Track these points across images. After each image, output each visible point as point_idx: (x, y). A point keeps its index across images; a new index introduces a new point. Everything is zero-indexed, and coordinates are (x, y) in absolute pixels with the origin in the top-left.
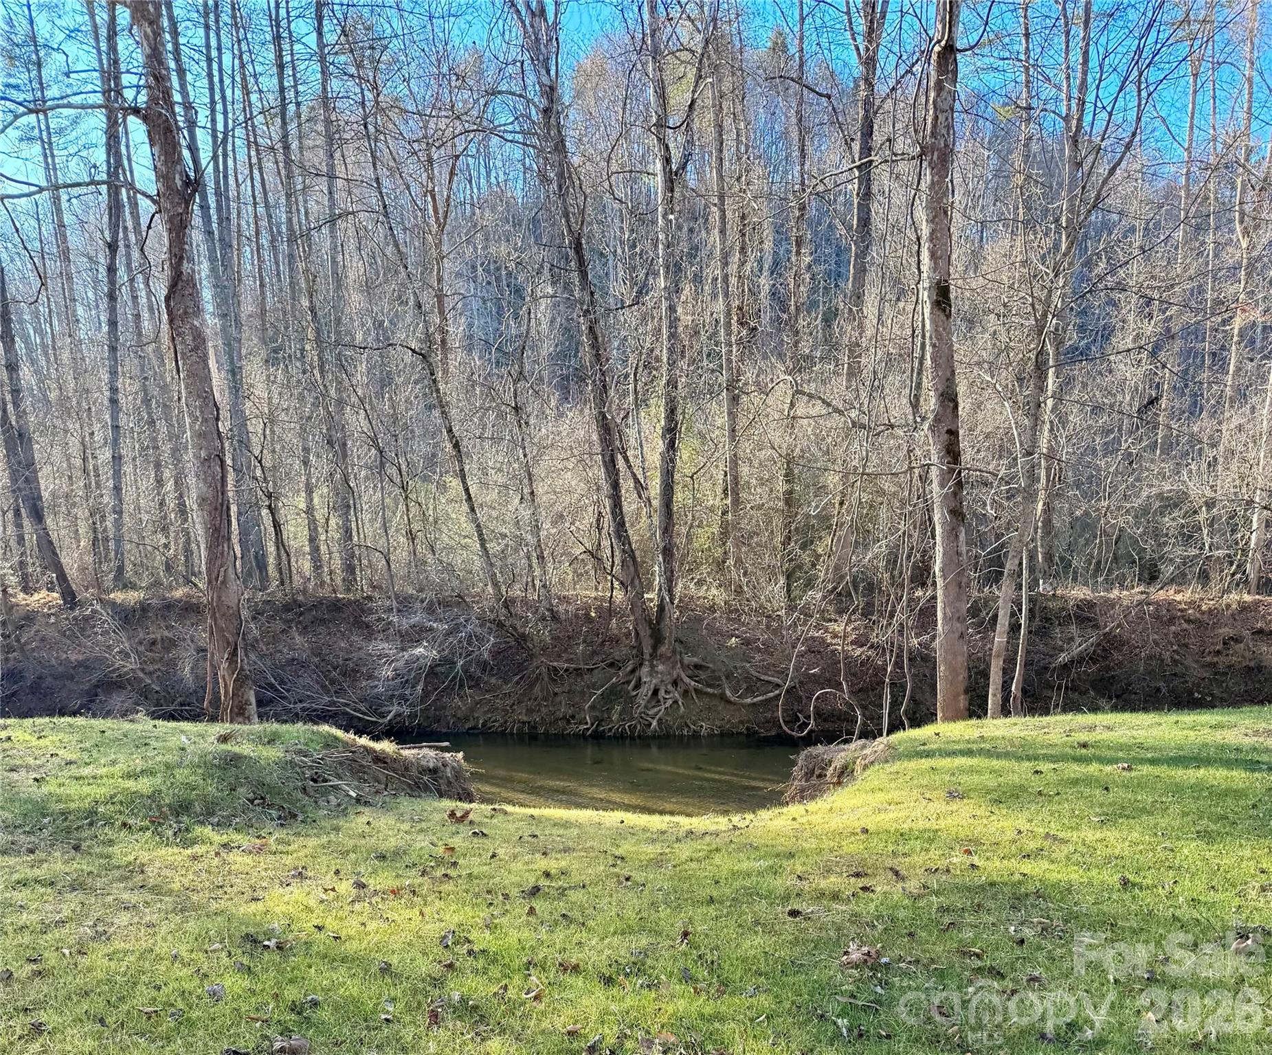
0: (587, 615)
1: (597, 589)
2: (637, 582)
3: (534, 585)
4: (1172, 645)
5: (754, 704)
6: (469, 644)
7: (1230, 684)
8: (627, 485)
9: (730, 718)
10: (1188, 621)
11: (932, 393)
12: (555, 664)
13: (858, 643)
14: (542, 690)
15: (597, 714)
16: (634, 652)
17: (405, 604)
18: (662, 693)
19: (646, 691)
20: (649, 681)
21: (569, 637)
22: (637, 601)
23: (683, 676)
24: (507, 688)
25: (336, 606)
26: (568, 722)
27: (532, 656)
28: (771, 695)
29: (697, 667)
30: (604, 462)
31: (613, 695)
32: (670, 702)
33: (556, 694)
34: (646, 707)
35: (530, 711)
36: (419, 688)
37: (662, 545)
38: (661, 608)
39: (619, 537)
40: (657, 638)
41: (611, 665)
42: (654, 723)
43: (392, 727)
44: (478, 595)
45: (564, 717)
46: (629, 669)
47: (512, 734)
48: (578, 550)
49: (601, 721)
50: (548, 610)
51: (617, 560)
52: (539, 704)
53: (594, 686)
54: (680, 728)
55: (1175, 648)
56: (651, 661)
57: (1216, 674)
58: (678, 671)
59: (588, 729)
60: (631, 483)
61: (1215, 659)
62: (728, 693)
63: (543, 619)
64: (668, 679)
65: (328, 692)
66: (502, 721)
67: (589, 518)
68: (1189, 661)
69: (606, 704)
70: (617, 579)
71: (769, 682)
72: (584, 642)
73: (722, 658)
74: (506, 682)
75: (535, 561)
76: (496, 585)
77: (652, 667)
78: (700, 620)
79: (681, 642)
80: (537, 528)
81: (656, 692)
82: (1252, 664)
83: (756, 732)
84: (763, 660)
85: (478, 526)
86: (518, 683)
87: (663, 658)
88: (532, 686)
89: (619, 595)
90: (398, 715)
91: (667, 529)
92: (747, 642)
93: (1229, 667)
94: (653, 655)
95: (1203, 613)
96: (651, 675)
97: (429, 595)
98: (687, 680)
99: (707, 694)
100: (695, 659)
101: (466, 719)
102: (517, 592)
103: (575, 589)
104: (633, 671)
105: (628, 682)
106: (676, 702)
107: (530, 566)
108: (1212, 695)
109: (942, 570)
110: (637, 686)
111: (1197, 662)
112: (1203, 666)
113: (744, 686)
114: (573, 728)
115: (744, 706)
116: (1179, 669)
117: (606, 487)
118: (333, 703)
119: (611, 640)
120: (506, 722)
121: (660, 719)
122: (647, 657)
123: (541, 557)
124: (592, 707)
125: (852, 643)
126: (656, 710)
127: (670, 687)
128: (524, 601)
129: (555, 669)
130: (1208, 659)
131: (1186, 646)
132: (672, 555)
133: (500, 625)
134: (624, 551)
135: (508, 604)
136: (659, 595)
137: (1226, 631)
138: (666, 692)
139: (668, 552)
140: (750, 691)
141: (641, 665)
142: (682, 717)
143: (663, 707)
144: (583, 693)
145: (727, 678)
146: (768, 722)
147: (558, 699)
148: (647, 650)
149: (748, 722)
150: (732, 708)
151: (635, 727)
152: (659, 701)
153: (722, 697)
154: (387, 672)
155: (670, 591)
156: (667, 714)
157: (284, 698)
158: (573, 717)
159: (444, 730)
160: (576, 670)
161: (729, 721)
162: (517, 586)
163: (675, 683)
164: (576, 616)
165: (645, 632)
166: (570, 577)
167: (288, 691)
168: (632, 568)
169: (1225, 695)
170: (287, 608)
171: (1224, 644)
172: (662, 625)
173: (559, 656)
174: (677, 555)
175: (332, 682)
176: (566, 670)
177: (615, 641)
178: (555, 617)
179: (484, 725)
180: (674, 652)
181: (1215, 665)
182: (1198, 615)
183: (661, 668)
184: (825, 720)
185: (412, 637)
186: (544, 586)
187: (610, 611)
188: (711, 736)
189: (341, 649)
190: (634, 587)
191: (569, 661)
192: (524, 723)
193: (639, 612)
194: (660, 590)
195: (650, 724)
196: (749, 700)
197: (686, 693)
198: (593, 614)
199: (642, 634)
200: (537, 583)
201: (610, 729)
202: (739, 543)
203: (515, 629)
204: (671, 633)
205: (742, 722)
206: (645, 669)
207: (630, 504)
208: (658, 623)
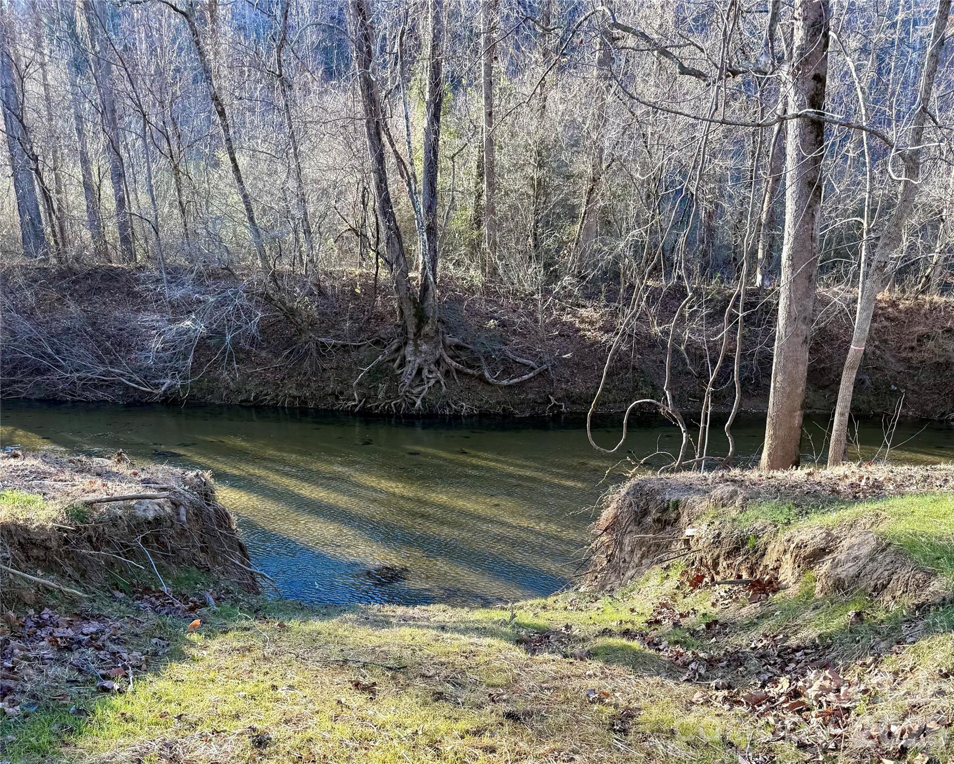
0: (353, 291)
1: (361, 265)
2: (401, 260)
3: (301, 260)
4: (874, 340)
5: (510, 386)
6: (239, 317)
7: (921, 378)
8: (391, 162)
9: (488, 399)
10: (888, 319)
11: (800, 23)
12: (323, 340)
13: (606, 329)
14: (311, 366)
15: (365, 391)
16: (399, 330)
17: (174, 275)
18: (425, 372)
19: (409, 370)
20: (413, 361)
21: (336, 313)
22: (402, 280)
23: (445, 356)
24: (277, 362)
25: (111, 276)
26: (337, 398)
27: (300, 331)
28: (526, 377)
29: (458, 347)
30: (370, 134)
31: (379, 372)
32: (433, 381)
33: (324, 370)
34: (410, 385)
35: (300, 386)
36: (190, 361)
37: (426, 223)
38: (425, 287)
39: (385, 214)
40: (421, 318)
41: (377, 343)
42: (419, 402)
43: (168, 398)
44: (247, 268)
45: (333, 394)
46: (394, 347)
47: (283, 408)
48: (344, 227)
49: (367, 397)
50: (315, 285)
51: (383, 236)
52: (309, 379)
53: (360, 363)
54: (442, 407)
55: (877, 343)
56: (415, 341)
57: (909, 368)
58: (440, 351)
59: (356, 406)
60: (393, 160)
61: (910, 355)
62: (487, 375)
63: (311, 294)
64: (431, 359)
65: (103, 362)
66: (273, 395)
67: (353, 196)
68: (887, 356)
69: (372, 381)
70: (382, 257)
71: (524, 365)
72: (351, 318)
73: (482, 340)
74: (276, 356)
75: (302, 235)
76: (264, 258)
77: (416, 346)
78: (460, 300)
79: (443, 322)
80: (303, 200)
81: (420, 371)
82: (942, 360)
83: (511, 413)
84: (518, 344)
85: (245, 196)
86: (287, 357)
87: (428, 338)
88: (302, 359)
89: (384, 274)
90: (170, 387)
91: (431, 208)
92: (503, 324)
93: (921, 362)
94: (417, 335)
95: (900, 312)
96: (415, 355)
97: (199, 266)
98: (449, 360)
99: (467, 374)
100: (456, 340)
101: (239, 392)
102: (285, 266)
103: (340, 265)
104: (398, 350)
105: (394, 360)
106: (438, 382)
107: (297, 240)
108: (906, 388)
109: (791, 258)
110: (402, 365)
111: (894, 356)
112: (899, 361)
113: (502, 368)
114: (342, 404)
115: (501, 387)
116: (881, 363)
117: (370, 162)
118: (108, 373)
119: (376, 317)
120: (277, 396)
121: (424, 398)
122: (411, 336)
123: (308, 232)
124: (360, 384)
125: (600, 329)
126: (420, 389)
127: (432, 366)
128: (292, 275)
129: (323, 345)
130: (904, 355)
131: (886, 341)
132: (435, 235)
133: (268, 299)
134: (389, 228)
135: (276, 277)
136: (422, 273)
137: (921, 329)
138: (430, 372)
139: (431, 231)
140: (507, 373)
141: (406, 344)
142: (444, 397)
143: (426, 387)
144: (350, 370)
145: (486, 359)
146: (522, 403)
147: (326, 375)
148: (412, 329)
149: (505, 402)
150: (490, 389)
151: (400, 406)
152: (422, 380)
153: (481, 379)
154: (156, 344)
155: (434, 270)
156: (430, 393)
157: (60, 367)
158: (341, 393)
159: (218, 402)
160: (344, 346)
161: (487, 402)
162: (285, 261)
163: (438, 363)
164: (343, 292)
165: (409, 311)
166: (336, 253)
167: (64, 360)
168: (397, 246)
169: (916, 388)
170: (62, 275)
171: (918, 341)
172: (426, 304)
173: (327, 332)
174: (440, 234)
175: (107, 351)
176: (334, 346)
177: (380, 318)
178: (322, 293)
179: (256, 398)
180: (437, 331)
181: (909, 360)
182: (897, 314)
183: (424, 347)
184: (573, 403)
185: (180, 309)
186: (311, 261)
187: (374, 288)
188: (471, 416)
189: (116, 319)
190: (399, 265)
191: (337, 337)
192: (295, 397)
193: (403, 290)
194: (424, 268)
195: (415, 403)
196: (505, 382)
197: (447, 374)
198: (358, 291)
199: (407, 313)
200: (305, 258)
201: (377, 407)
202: (495, 226)
203: (284, 304)
204: (434, 313)
205: (498, 403)
206: (410, 348)
207: (395, 182)
208: (422, 302)
